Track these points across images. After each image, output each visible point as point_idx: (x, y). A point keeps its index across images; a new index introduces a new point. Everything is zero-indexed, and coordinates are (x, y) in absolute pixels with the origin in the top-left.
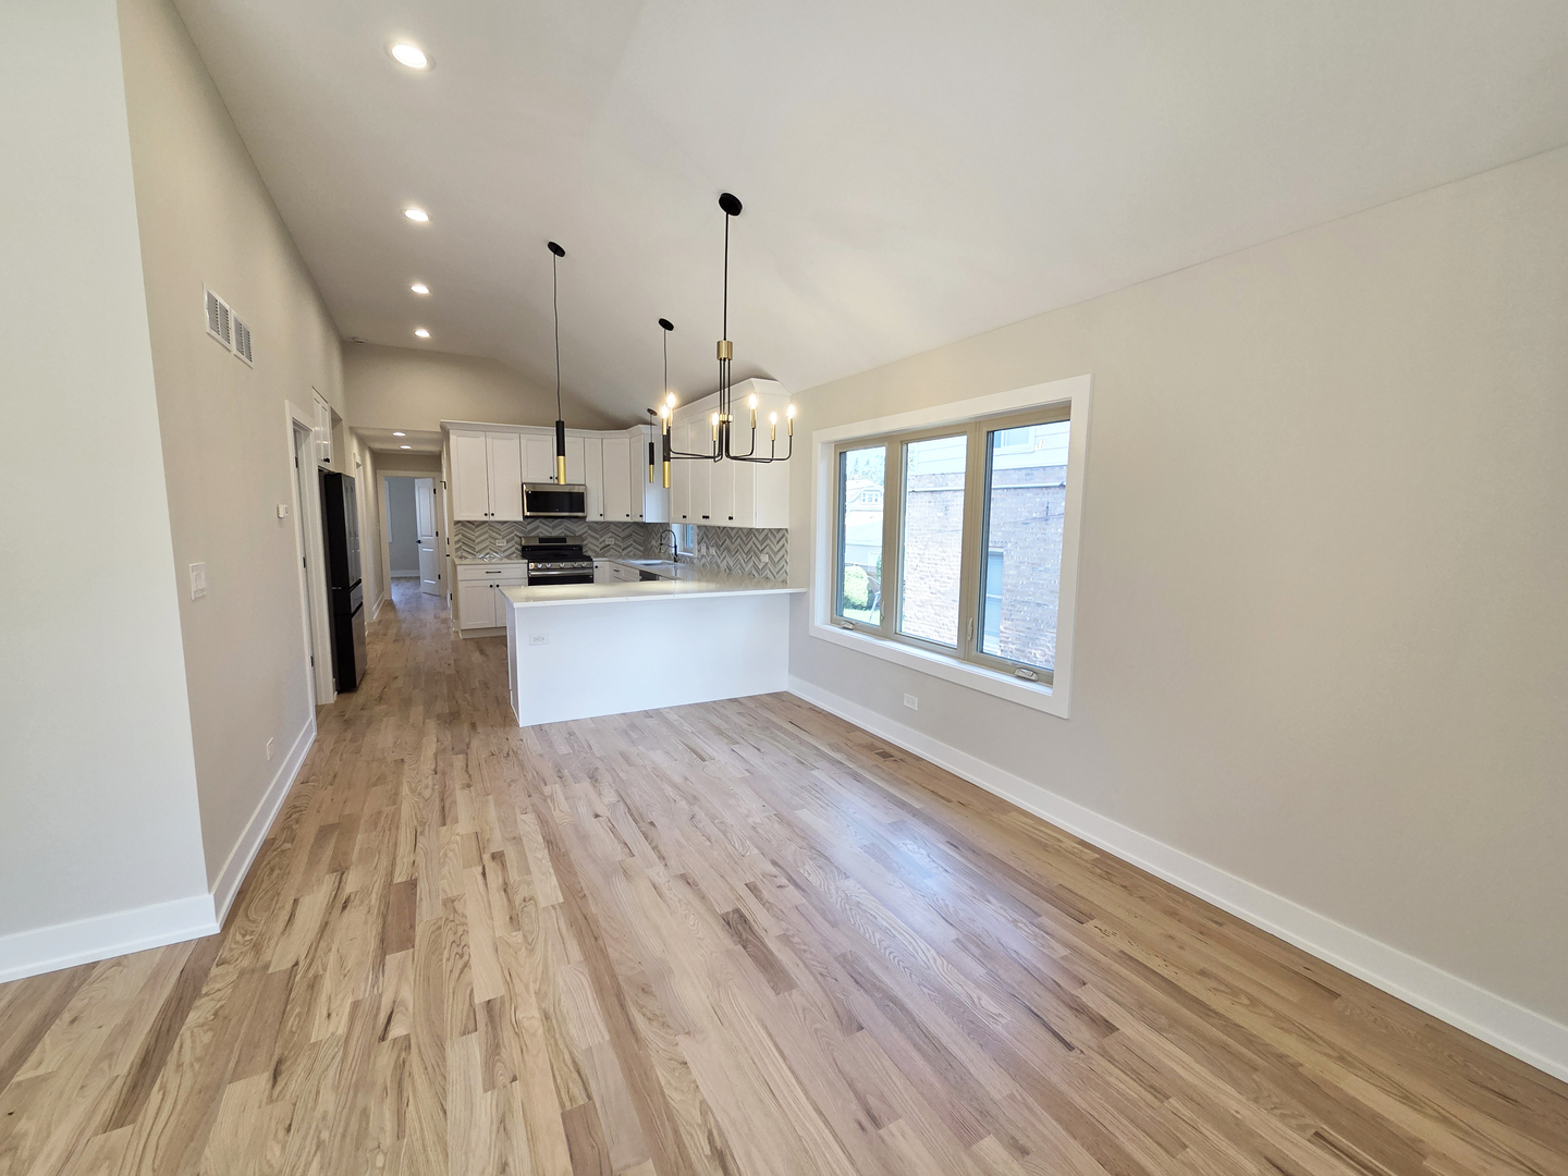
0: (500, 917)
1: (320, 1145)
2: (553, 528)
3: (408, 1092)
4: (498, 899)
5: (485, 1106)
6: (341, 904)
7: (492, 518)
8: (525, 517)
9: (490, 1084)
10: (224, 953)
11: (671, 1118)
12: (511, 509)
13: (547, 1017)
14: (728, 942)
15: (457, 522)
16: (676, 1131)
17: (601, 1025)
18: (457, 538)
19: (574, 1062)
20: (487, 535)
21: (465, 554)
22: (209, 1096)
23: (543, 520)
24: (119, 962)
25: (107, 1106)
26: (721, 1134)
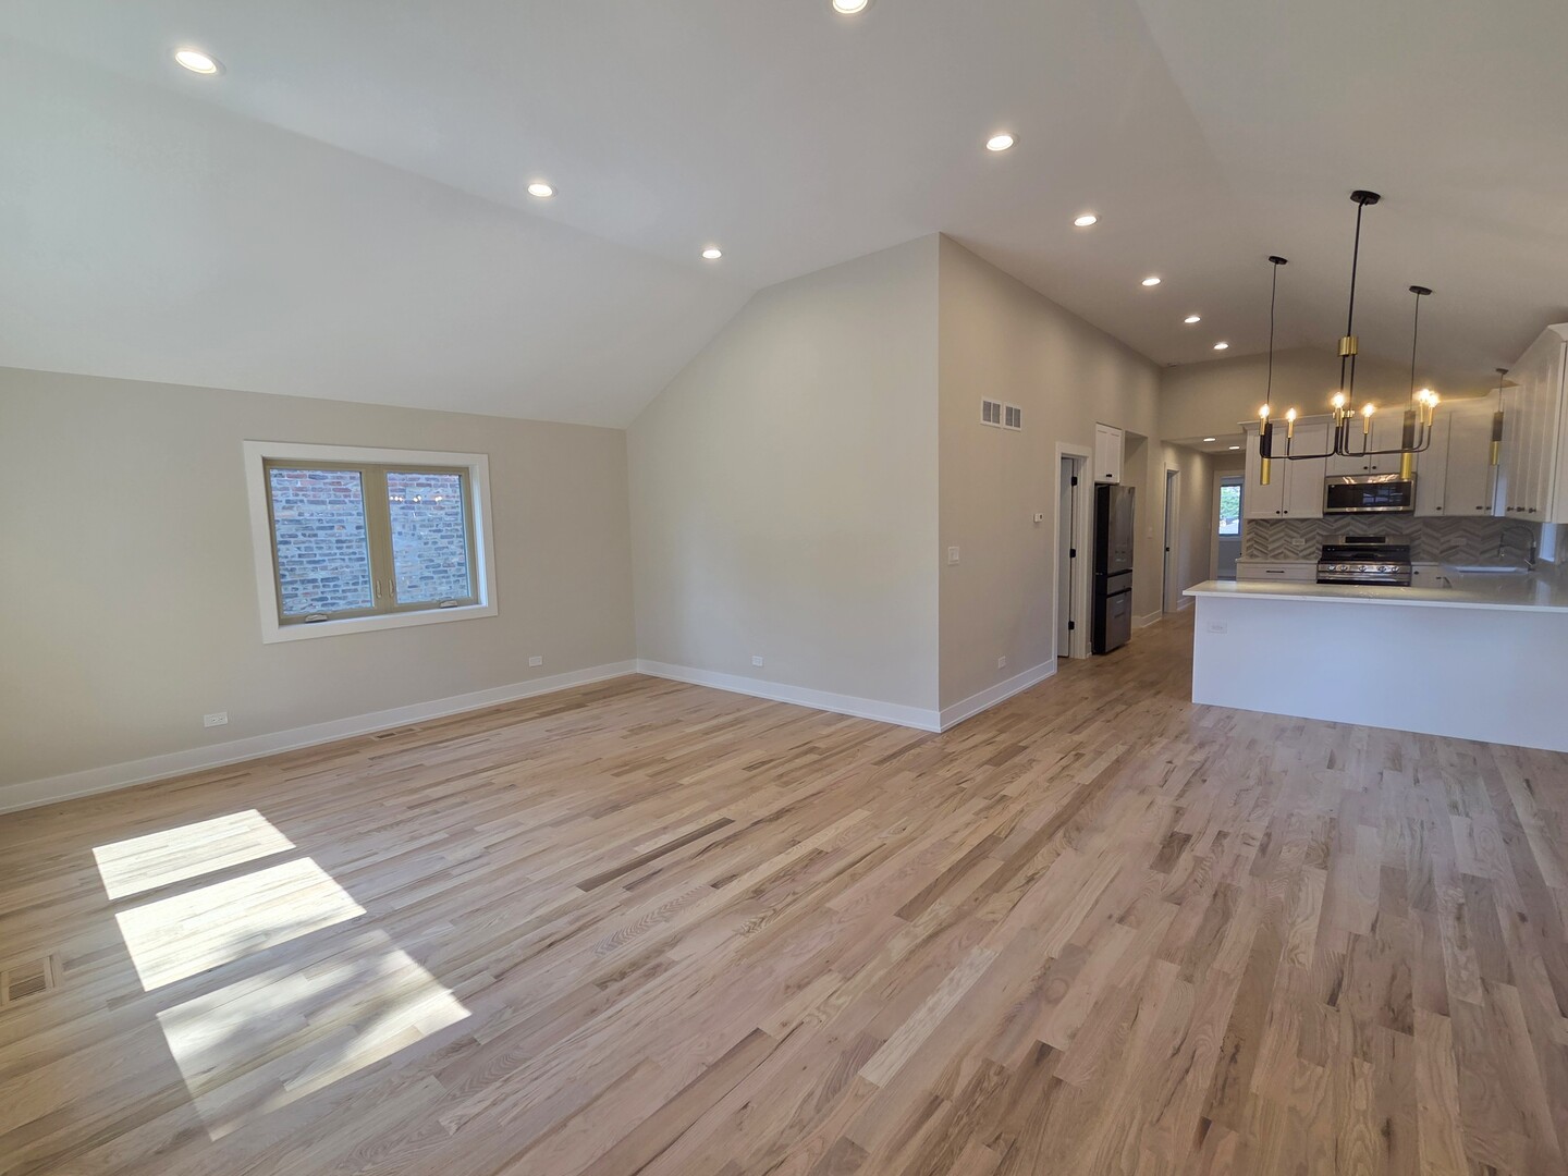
0: (1049, 775)
1: (914, 797)
2: (1370, 525)
3: (949, 801)
4: (1057, 769)
5: (969, 817)
6: (989, 742)
7: (1285, 516)
8: (1325, 514)
9: (977, 814)
10: (936, 739)
11: (1028, 861)
12: (1311, 506)
13: (1022, 811)
14: (1157, 841)
15: (1251, 521)
16: (1024, 865)
17: (1042, 824)
18: (1248, 537)
19: (1013, 828)
20: (1282, 534)
21: (1255, 552)
22: (899, 771)
23: (1355, 516)
24: (908, 728)
25: (877, 759)
26: (1042, 876)
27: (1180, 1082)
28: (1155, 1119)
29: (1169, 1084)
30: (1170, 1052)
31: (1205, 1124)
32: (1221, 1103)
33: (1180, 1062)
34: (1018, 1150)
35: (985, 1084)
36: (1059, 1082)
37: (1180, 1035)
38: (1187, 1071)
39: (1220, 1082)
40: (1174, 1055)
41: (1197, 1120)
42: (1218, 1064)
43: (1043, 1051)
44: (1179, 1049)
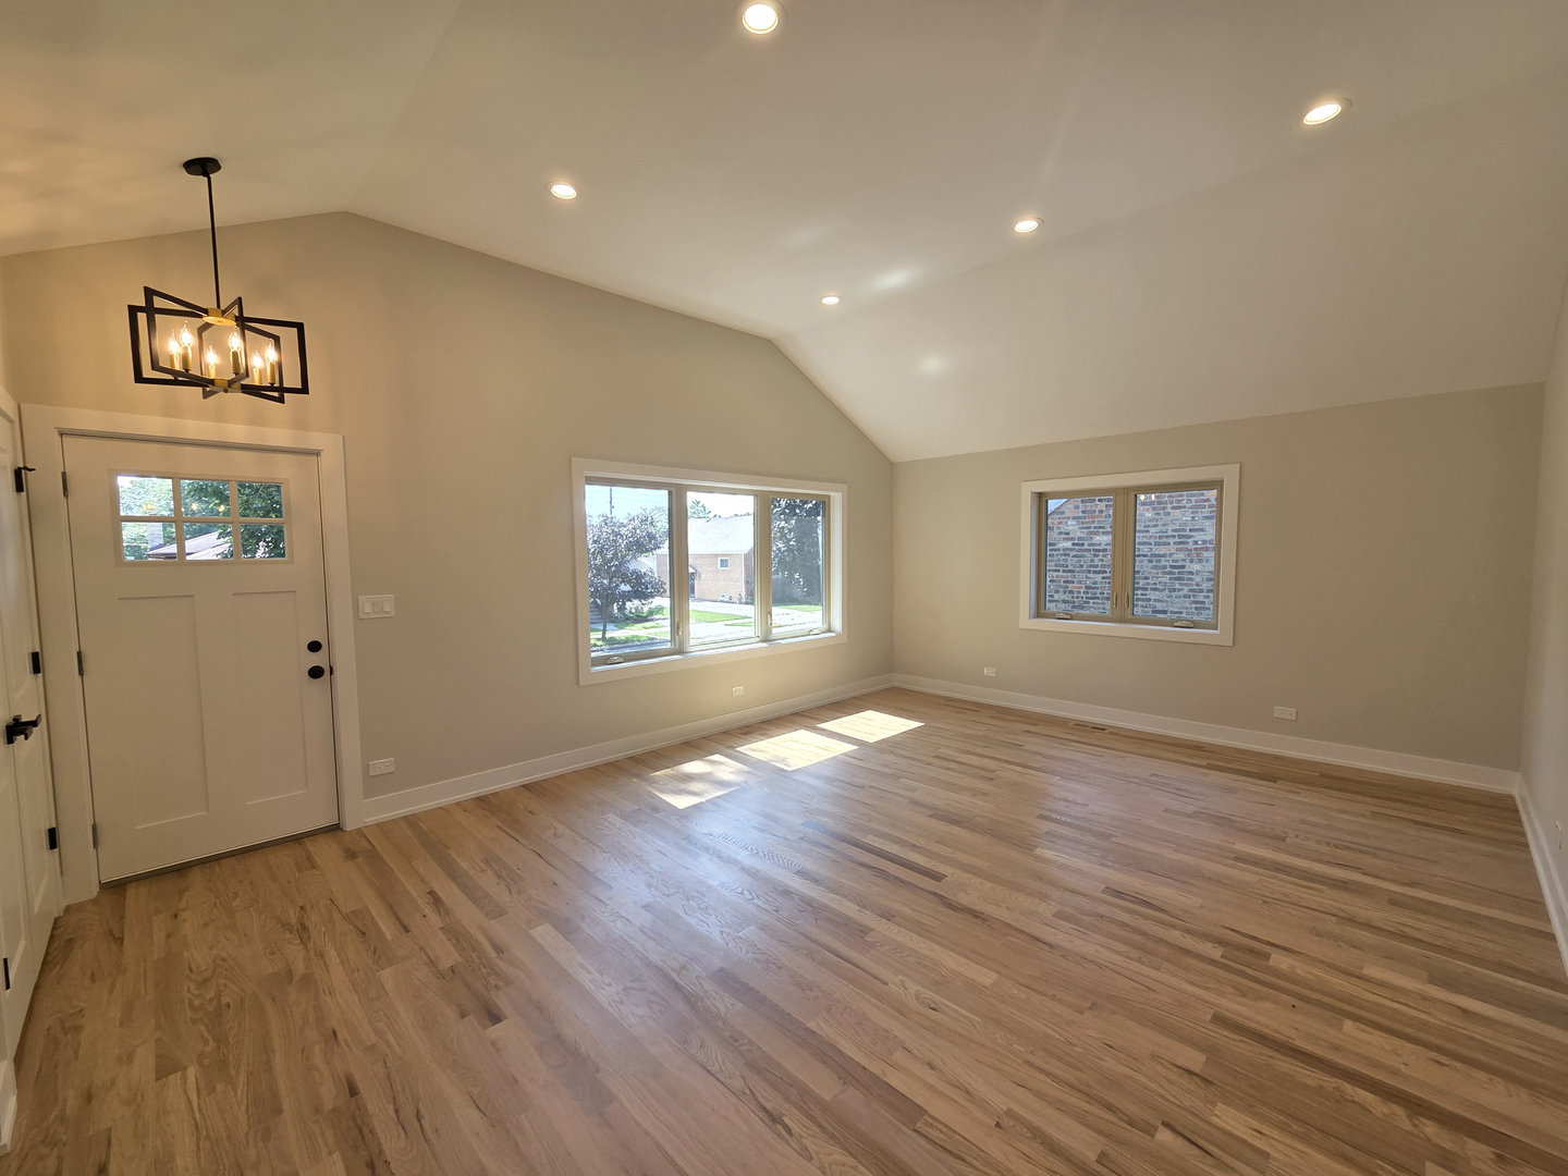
27: (394, 1099)
28: (387, 1061)
29: (400, 1089)
30: (423, 1111)
31: (353, 1091)
32: (353, 1118)
33: (408, 1113)
34: (438, 978)
35: (493, 977)
36: (463, 1016)
37: (430, 1135)
38: (397, 1111)
39: (366, 1132)
40: (418, 1112)
41: (362, 1091)
42: (380, 1145)
43: (495, 1017)
44: (419, 1121)
